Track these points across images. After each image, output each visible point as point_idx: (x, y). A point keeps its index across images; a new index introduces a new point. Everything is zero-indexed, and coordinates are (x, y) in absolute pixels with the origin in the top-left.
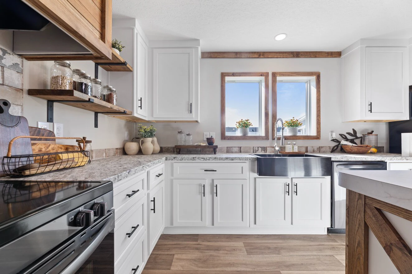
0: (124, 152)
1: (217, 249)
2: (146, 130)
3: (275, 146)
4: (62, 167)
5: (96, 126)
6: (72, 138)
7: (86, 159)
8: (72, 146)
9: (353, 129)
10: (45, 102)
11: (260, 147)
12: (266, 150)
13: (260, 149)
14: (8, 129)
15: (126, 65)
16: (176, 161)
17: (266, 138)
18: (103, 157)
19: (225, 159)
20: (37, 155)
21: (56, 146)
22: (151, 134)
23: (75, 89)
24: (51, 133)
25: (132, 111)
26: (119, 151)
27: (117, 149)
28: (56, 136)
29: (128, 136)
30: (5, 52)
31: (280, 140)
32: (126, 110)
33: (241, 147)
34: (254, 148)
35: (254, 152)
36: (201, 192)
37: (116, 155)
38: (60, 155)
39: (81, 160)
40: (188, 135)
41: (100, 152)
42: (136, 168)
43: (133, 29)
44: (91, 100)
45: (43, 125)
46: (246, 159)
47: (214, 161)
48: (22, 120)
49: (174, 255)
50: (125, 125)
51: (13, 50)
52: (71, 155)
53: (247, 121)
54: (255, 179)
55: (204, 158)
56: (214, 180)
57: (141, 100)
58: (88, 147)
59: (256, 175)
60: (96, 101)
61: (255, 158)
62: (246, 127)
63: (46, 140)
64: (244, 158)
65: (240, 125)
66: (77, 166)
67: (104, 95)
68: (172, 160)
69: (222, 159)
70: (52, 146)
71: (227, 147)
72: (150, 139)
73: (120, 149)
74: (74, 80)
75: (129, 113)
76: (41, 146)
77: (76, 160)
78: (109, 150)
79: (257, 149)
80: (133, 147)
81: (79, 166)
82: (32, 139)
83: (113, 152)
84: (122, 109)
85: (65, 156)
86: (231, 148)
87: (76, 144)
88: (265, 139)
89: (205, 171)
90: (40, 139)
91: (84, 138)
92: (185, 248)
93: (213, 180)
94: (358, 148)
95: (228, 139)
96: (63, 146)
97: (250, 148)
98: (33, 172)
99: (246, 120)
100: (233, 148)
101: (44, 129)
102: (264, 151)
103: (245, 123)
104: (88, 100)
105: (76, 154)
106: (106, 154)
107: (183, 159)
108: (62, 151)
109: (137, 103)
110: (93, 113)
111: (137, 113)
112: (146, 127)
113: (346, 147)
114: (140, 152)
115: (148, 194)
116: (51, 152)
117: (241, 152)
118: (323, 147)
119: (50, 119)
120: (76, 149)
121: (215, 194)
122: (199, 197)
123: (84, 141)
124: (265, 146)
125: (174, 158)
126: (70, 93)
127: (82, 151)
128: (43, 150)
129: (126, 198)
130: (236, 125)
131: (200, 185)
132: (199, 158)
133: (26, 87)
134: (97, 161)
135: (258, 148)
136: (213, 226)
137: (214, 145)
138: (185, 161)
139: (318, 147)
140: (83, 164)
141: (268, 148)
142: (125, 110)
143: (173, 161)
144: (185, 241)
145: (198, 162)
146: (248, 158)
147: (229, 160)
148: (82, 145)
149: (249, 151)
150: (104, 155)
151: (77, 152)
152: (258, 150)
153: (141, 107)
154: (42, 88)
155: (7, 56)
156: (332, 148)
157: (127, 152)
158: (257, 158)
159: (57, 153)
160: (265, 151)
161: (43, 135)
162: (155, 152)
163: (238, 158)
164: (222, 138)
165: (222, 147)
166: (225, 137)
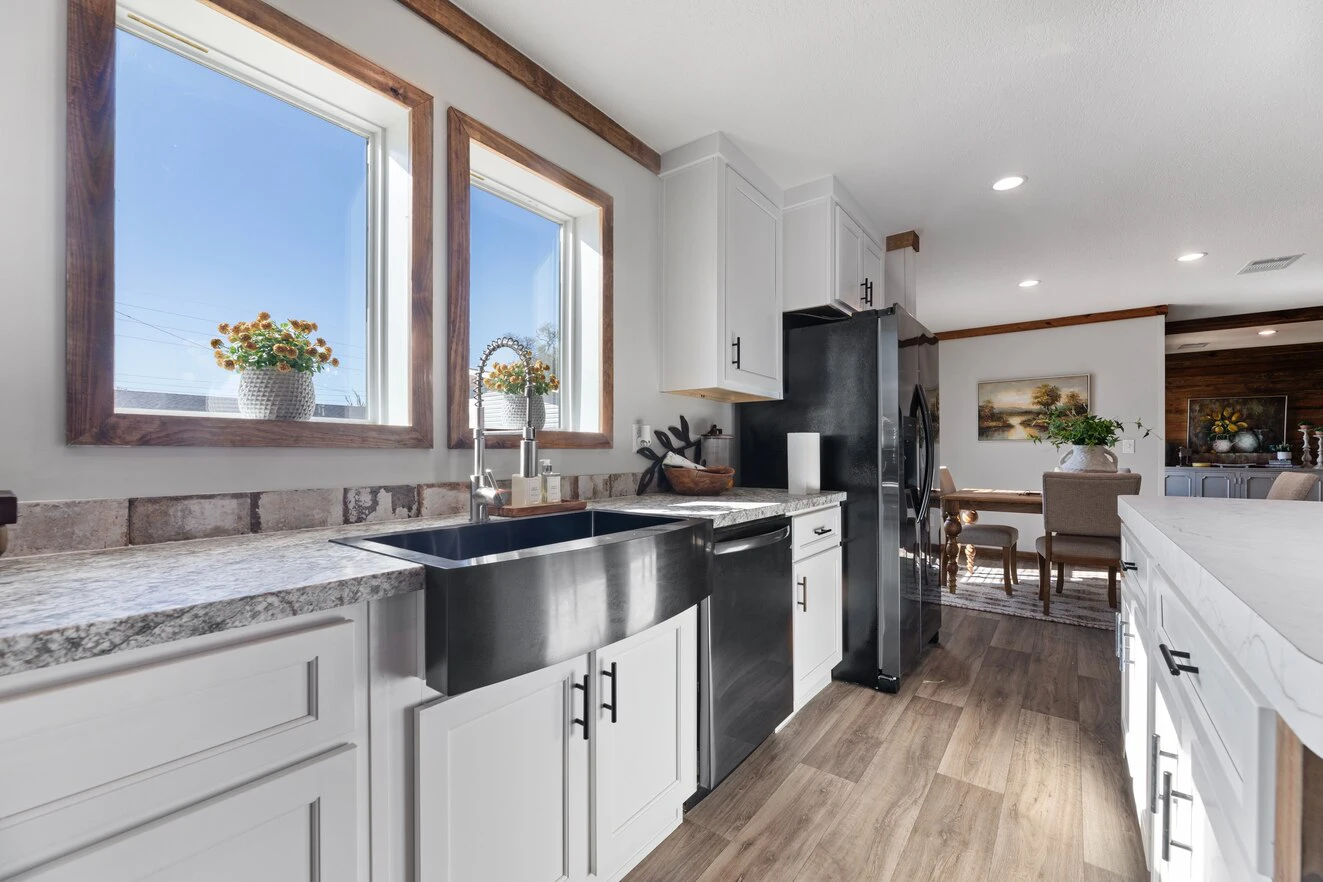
3: (478, 479)
9: (682, 418)
11: (387, 489)
12: (420, 505)
13: (385, 499)
17: (418, 437)
19: (117, 638)
31: (519, 447)
33: (255, 497)
34: (351, 496)
35: (353, 518)
46: (346, 591)
53: (307, 328)
54: (411, 716)
59: (416, 688)
61: (413, 573)
62: (294, 365)
64: (325, 588)
65: (250, 346)
69: (74, 644)
71: (132, 502)
79: (366, 500)
86: (175, 511)
88: (415, 447)
94: (713, 477)
95: (145, 441)
97: (323, 495)
99: (295, 324)
100: (194, 505)
102: (410, 509)
103: (287, 338)
113: (683, 475)
117: (255, 526)
118: (620, 475)
124: (413, 481)
130: (216, 343)
135: (375, 492)
139: (607, 477)
141: (427, 493)
146: (358, 581)
147: (174, 636)
149: (318, 515)
152: (375, 503)
156: (639, 478)
158: (429, 571)
160: (415, 507)
163: (270, 599)
164: (81, 433)
165: (68, 505)
166: (114, 427)
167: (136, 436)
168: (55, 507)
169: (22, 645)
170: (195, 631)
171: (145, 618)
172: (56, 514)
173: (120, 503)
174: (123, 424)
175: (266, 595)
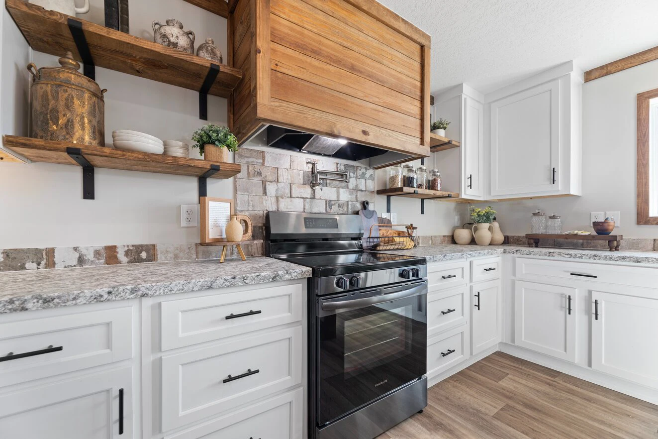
0: (453, 240)
1: (589, 400)
2: (479, 213)
4: (396, 247)
5: (423, 212)
6: (402, 225)
7: (413, 243)
8: (403, 232)
10: (386, 197)
14: (368, 219)
15: (451, 143)
16: (518, 255)
18: (429, 244)
20: (382, 237)
21: (392, 232)
22: (487, 218)
23: (404, 186)
24: (389, 221)
25: (459, 193)
26: (446, 239)
27: (444, 236)
28: (392, 224)
29: (459, 221)
30: (366, 169)
32: (452, 194)
36: (565, 307)
37: (444, 243)
38: (395, 238)
39: (408, 244)
40: (553, 217)
41: (426, 238)
42: (453, 254)
43: (460, 97)
44: (416, 192)
45: (385, 215)
47: (592, 260)
48: (375, 213)
49: (508, 374)
50: (455, 208)
51: (370, 166)
52: (402, 239)
55: (571, 255)
56: (593, 292)
57: (471, 178)
58: (415, 233)
60: (420, 191)
63: (387, 226)
66: (406, 248)
67: (429, 180)
68: (513, 253)
69: (611, 258)
70: (390, 232)
71: (654, 240)
72: (487, 225)
73: (448, 236)
74: (404, 174)
75: (454, 196)
76: (384, 231)
77: (405, 243)
78: (435, 237)
80: (464, 234)
81: (407, 249)
82: (380, 226)
83: (440, 240)
84: (447, 193)
85: (397, 239)
87: (405, 230)
89: (571, 274)
90: (383, 226)
91: (411, 225)
92: (528, 375)
93: (590, 292)
95: (657, 224)
96: (397, 231)
98: (381, 248)
101: (385, 218)
104: (413, 192)
105: (405, 239)
106: (432, 241)
107: (532, 253)
108: (396, 235)
109: (465, 182)
110: (420, 200)
111: (465, 194)
112: (479, 210)
114: (473, 242)
115: (471, 288)
116: (390, 236)
119: (388, 211)
120: (406, 235)
121: (594, 316)
122: (562, 313)
123: (411, 227)
125: (517, 251)
126: (401, 189)
127: (410, 236)
128: (385, 234)
129: (441, 279)
131: (562, 295)
132: (559, 254)
133: (376, 189)
134: (422, 247)
136: (589, 368)
137: (611, 234)
138: (534, 257)
140: (410, 247)
142: (449, 193)
143: (515, 255)
144: (531, 369)
145: (558, 259)
148: (410, 230)
150: (430, 242)
151: (406, 236)
153: (471, 186)
154: (384, 189)
155: (368, 171)
157: (457, 241)
159: (392, 237)
161: (384, 223)
162: (495, 243)
163: (653, 259)
164: (640, 222)
165: (637, 239)
166: (649, 220)
167: (656, 222)
168: (634, 239)
169: (603, 256)
170: (634, 262)
171: (623, 257)
172: (634, 241)
173: (651, 240)
174: (652, 219)
175: (652, 258)
